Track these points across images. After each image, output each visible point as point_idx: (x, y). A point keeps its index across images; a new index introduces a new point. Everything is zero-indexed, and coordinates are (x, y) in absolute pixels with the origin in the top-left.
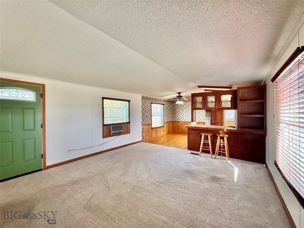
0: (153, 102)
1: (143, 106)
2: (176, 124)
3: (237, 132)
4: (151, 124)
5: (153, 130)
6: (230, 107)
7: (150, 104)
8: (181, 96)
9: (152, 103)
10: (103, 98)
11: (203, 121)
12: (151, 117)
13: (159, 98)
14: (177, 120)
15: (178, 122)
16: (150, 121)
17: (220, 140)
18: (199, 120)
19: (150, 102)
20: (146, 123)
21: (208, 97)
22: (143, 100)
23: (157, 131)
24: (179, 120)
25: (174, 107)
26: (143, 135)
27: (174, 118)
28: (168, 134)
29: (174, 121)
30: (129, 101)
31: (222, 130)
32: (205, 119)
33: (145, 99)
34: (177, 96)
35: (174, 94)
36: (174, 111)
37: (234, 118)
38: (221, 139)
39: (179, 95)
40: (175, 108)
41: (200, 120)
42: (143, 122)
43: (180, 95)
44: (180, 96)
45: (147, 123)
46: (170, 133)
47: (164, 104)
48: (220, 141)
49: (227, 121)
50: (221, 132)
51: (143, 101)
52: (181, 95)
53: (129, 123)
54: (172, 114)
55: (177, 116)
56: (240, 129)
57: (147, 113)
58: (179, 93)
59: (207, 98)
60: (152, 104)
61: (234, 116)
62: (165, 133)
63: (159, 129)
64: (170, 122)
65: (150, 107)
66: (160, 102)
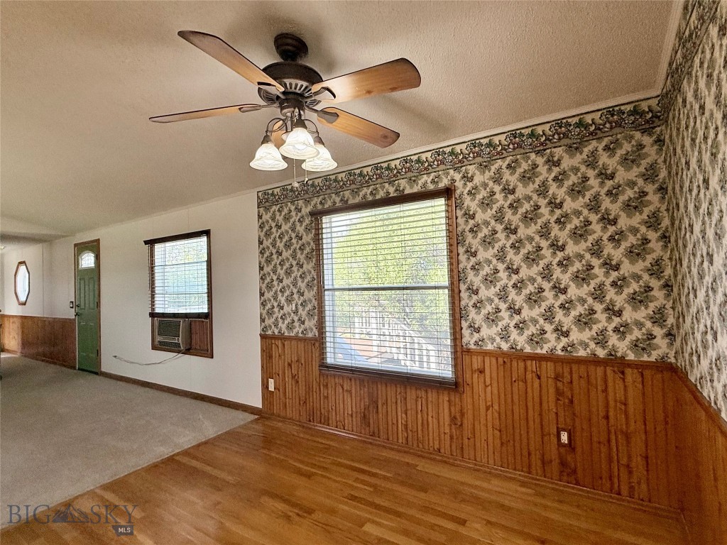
1: (267, 243)
4: (320, 342)
5: (333, 379)
9: (322, 213)
10: (151, 243)
16: (311, 323)
19: (306, 210)
20: (283, 326)
22: (267, 209)
26: (265, 386)
30: (207, 233)
33: (276, 203)
42: (269, 322)
45: (290, 327)
51: (266, 217)
53: (207, 316)
57: (288, 273)
60: (324, 219)
62: (484, 449)
65: (308, 238)
66: (403, 183)
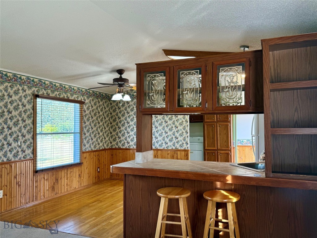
0: (40, 93)
2: (120, 155)
3: (266, 184)
4: (34, 159)
5: (40, 176)
6: (243, 104)
7: (29, 98)
8: (126, 80)
9: (37, 96)
11: (185, 146)
12: (34, 138)
13: (67, 84)
14: (123, 145)
15: (126, 149)
16: (29, 151)
17: (217, 212)
18: (174, 145)
19: (29, 92)
20: (10, 156)
21: (182, 76)
23: (57, 180)
24: (126, 146)
25: (114, 111)
27: (114, 140)
28: (95, 184)
29: (116, 149)
31: (222, 177)
32: (189, 142)
34: (115, 80)
35: (106, 72)
36: (114, 121)
37: (254, 138)
38: (218, 208)
39: (117, 76)
40: (117, 115)
41: (176, 144)
43: (121, 77)
44: (121, 79)
46: (104, 180)
47: (81, 103)
48: (217, 216)
49: (238, 146)
50: (218, 184)
52: (124, 76)
54: (111, 130)
55: (123, 135)
56: (272, 175)
58: (120, 72)
59: (179, 78)
60: (39, 100)
61: (253, 133)
62: (85, 181)
63: (63, 173)
64: (105, 150)
65: (29, 107)
66: (69, 95)
